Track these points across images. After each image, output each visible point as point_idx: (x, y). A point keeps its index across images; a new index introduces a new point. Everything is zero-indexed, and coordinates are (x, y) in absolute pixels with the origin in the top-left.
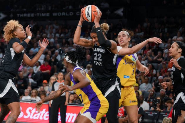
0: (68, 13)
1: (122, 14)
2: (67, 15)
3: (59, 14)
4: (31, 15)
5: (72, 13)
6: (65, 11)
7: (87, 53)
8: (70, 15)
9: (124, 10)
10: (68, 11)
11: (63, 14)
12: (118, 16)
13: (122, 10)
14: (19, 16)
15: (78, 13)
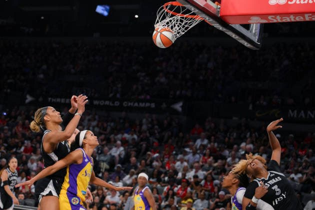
0: (113, 103)
1: (180, 109)
2: (111, 104)
3: (102, 103)
4: (65, 101)
5: (117, 102)
6: (109, 100)
7: (133, 155)
8: (116, 105)
9: (183, 104)
10: (113, 100)
11: (107, 103)
12: (176, 112)
13: (181, 104)
14: (51, 100)
15: (125, 104)
